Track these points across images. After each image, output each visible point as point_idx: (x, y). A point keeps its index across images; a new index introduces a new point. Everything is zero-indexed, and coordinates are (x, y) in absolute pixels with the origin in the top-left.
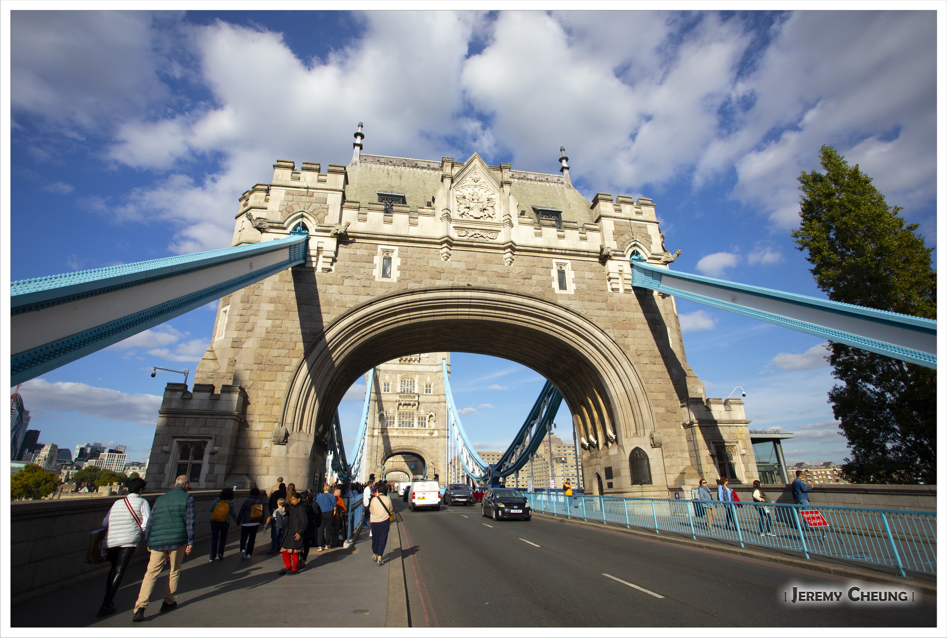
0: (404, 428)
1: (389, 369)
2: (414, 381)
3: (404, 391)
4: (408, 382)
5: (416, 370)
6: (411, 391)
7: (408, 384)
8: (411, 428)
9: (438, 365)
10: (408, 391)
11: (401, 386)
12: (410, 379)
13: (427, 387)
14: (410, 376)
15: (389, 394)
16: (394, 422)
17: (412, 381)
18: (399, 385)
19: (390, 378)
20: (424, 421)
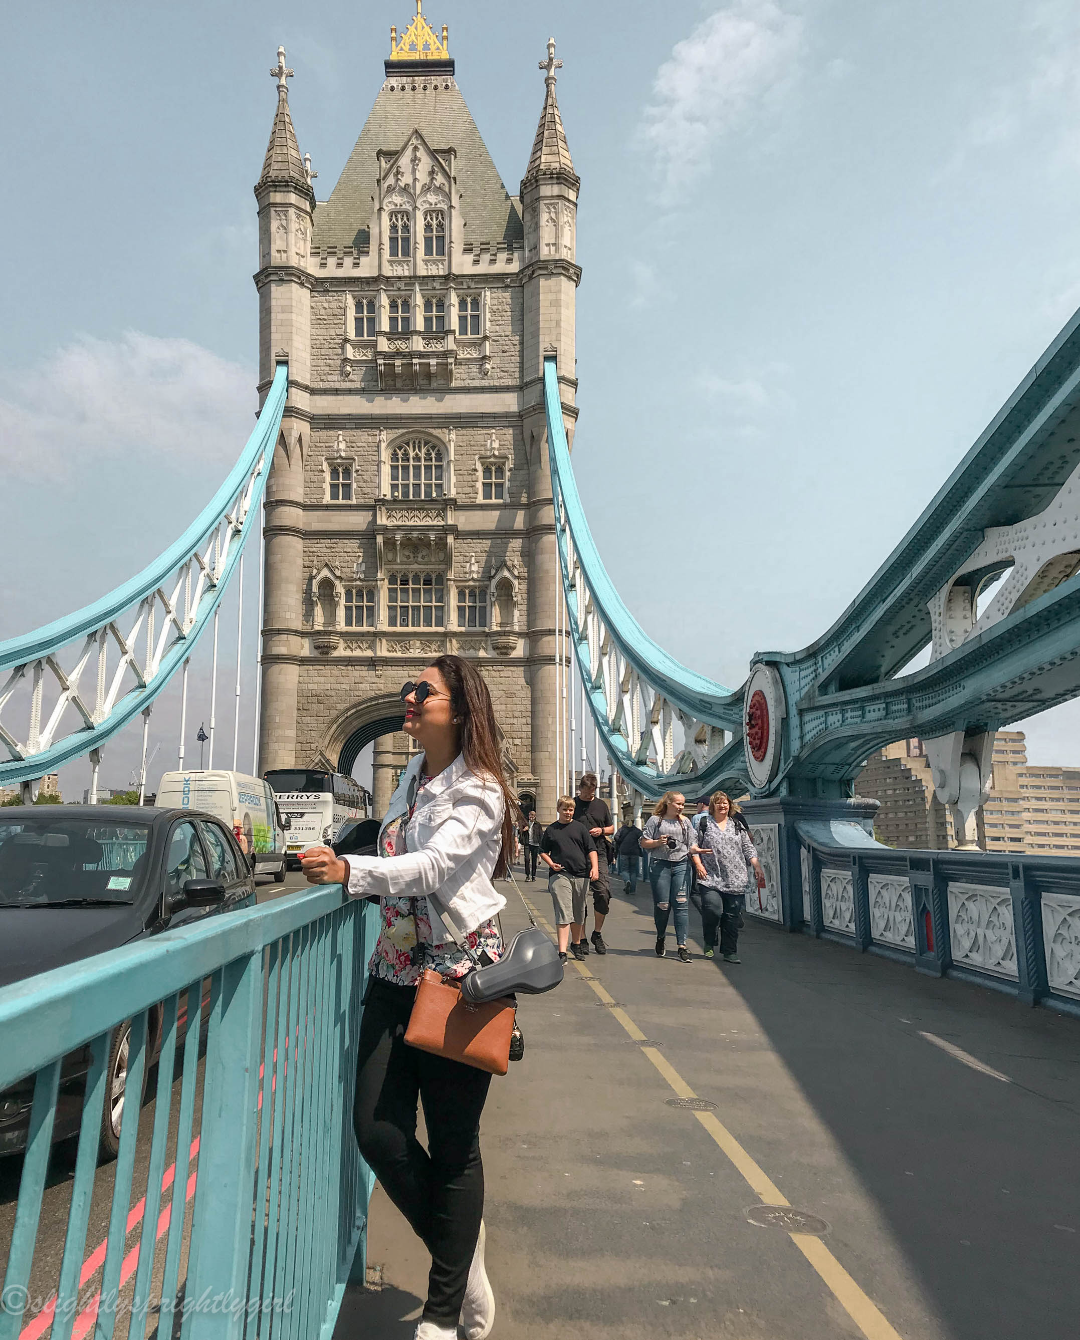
0: (410, 629)
1: (346, 410)
2: (439, 458)
3: (406, 494)
4: (417, 458)
5: (444, 413)
7: (417, 468)
8: (434, 629)
9: (528, 384)
10: (417, 493)
11: (394, 477)
12: (424, 450)
13: (487, 471)
14: (424, 437)
15: (350, 506)
16: (371, 609)
17: (435, 455)
18: (386, 469)
19: (350, 445)
20: (478, 604)
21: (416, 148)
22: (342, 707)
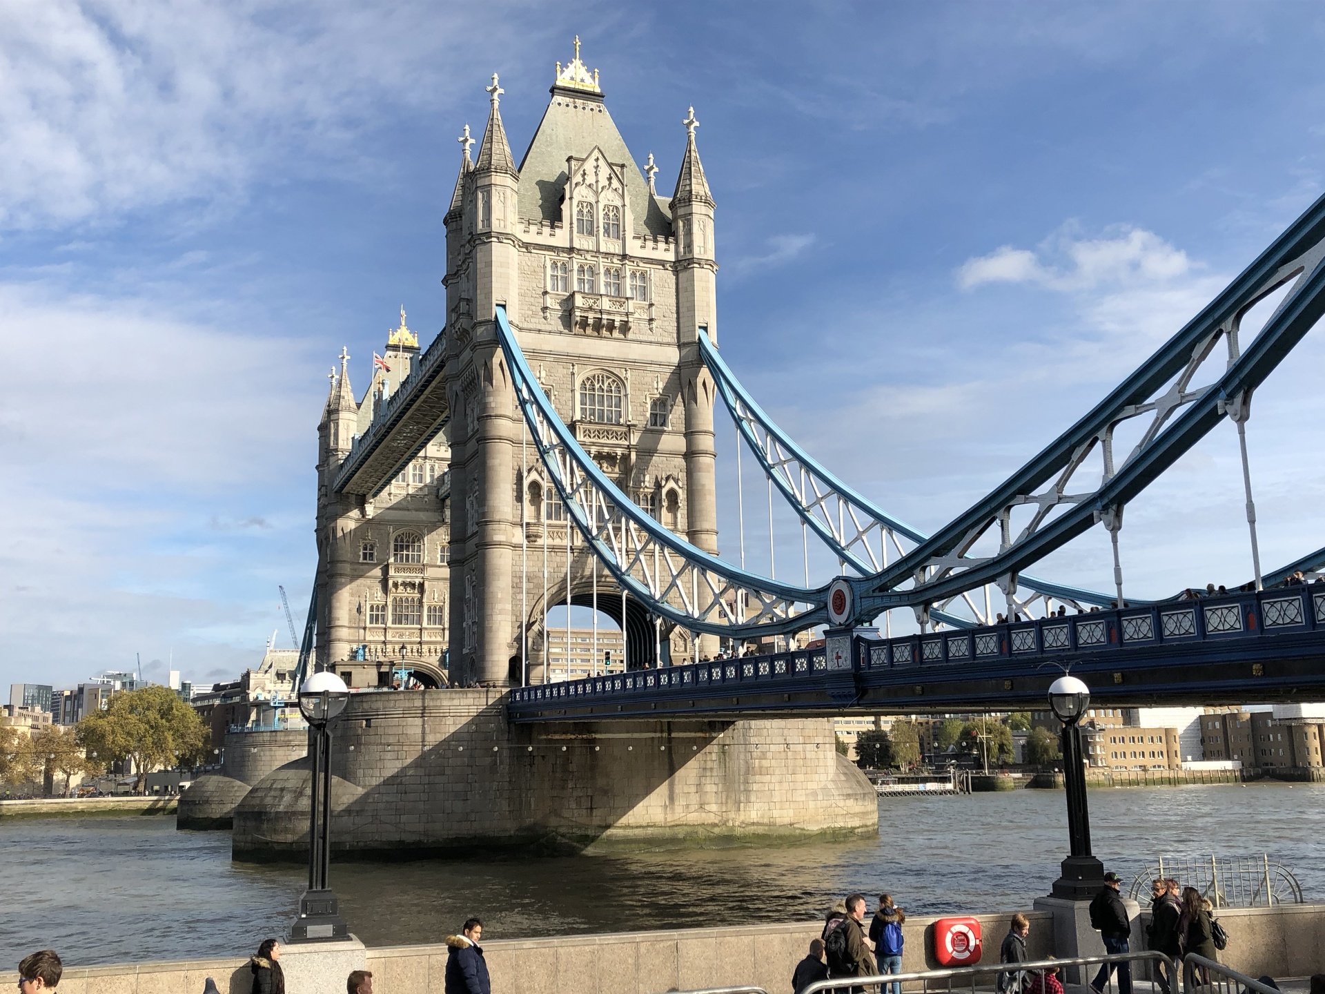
1: (546, 348)
2: (618, 391)
3: (592, 416)
4: (601, 389)
5: (622, 357)
6: (610, 419)
7: (601, 397)
9: (685, 344)
10: (601, 416)
11: (584, 403)
12: (606, 384)
13: (654, 404)
14: (605, 374)
17: (613, 388)
18: (577, 396)
21: (597, 159)
22: (548, 586)
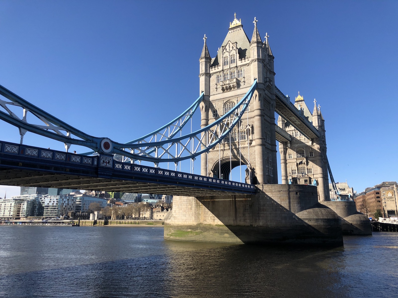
1: (216, 98)
2: (235, 104)
12: (231, 104)
20: (244, 135)
21: (229, 44)
22: (216, 161)
